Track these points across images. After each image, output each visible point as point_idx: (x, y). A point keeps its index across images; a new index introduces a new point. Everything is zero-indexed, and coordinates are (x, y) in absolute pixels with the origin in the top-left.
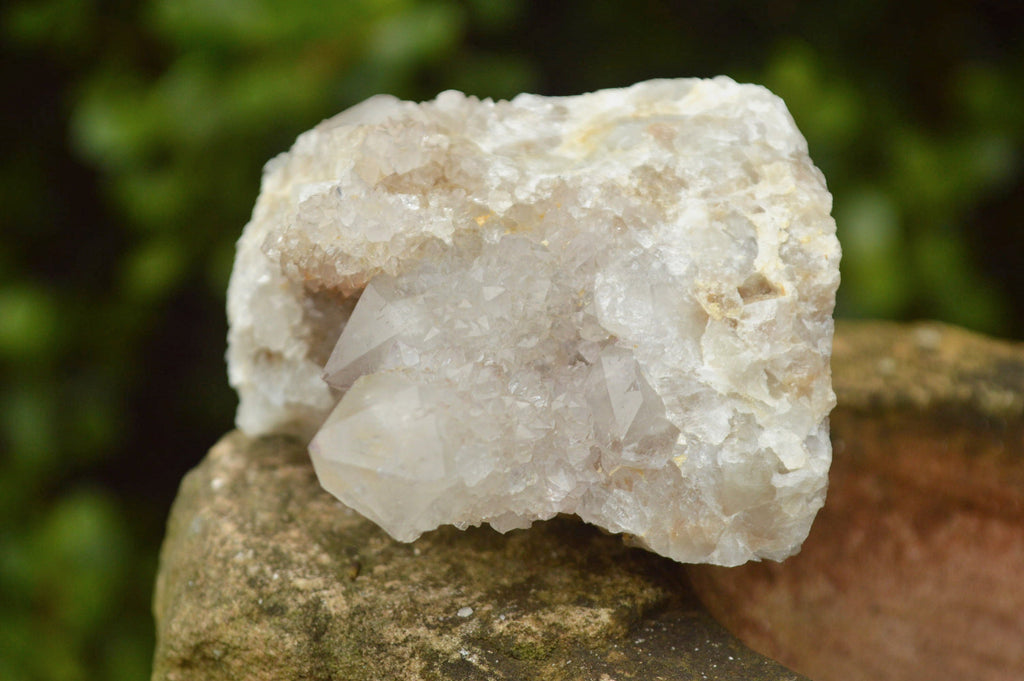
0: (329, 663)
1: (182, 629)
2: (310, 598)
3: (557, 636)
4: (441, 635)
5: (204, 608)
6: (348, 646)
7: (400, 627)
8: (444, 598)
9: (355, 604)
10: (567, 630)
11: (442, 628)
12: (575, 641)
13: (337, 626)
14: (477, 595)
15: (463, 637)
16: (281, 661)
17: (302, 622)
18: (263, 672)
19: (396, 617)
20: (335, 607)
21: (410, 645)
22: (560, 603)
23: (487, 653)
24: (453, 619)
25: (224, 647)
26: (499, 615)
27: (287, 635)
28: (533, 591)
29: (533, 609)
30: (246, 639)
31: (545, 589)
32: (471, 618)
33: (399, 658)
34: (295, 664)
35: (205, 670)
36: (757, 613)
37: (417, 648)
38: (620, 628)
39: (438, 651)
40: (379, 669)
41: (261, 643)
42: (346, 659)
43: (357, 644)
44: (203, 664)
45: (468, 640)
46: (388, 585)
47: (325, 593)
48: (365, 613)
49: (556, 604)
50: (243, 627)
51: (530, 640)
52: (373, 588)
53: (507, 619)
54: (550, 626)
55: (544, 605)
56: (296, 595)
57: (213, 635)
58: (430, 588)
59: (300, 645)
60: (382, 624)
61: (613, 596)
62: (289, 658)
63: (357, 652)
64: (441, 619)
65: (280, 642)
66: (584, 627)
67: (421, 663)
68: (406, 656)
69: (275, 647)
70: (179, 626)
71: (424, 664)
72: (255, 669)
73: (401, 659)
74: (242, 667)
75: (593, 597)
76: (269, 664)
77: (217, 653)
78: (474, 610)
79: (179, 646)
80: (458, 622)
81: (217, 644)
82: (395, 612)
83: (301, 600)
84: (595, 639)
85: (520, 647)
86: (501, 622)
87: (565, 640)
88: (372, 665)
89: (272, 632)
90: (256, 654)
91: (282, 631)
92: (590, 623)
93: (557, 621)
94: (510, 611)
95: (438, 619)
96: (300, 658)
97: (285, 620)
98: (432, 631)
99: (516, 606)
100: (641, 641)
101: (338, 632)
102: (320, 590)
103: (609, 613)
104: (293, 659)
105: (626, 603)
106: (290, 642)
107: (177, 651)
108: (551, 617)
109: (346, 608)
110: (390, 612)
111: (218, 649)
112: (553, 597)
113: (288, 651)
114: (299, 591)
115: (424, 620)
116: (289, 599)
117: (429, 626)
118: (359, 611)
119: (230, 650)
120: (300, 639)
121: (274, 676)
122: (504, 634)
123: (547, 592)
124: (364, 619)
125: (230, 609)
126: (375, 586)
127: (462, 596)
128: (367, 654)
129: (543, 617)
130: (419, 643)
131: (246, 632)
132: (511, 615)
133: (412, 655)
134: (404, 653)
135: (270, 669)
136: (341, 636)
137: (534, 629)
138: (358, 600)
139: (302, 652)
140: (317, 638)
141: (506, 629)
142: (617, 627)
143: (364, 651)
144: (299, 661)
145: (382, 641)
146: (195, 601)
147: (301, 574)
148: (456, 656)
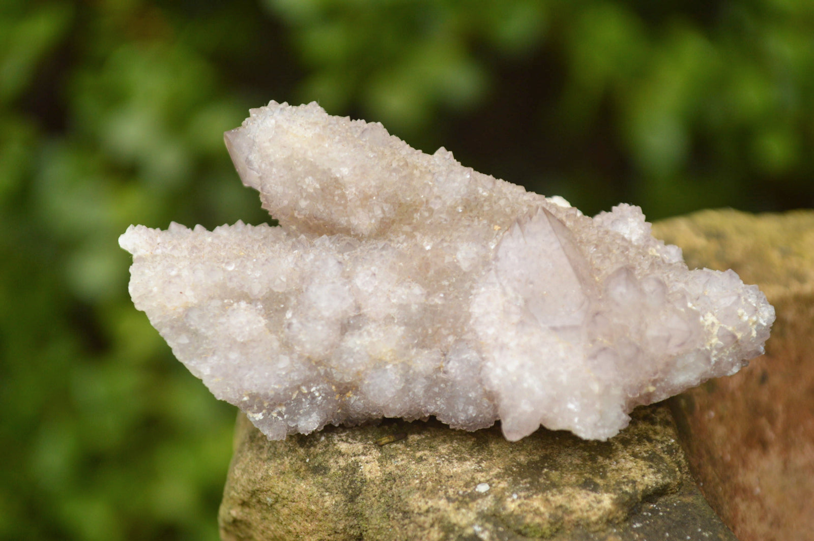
0: (361, 522)
1: (242, 475)
2: (350, 462)
3: (562, 518)
4: (458, 509)
5: (261, 459)
6: (379, 508)
7: (424, 497)
8: (465, 472)
9: (388, 470)
10: (572, 512)
11: (461, 502)
12: (577, 525)
13: (370, 490)
14: (496, 471)
15: (478, 513)
16: (320, 516)
17: (341, 484)
18: (305, 522)
19: (422, 488)
20: (370, 472)
21: (431, 515)
22: (568, 484)
23: (497, 531)
24: (472, 493)
25: (275, 496)
26: (513, 493)
27: (327, 494)
28: (546, 470)
29: (544, 489)
30: (293, 492)
31: (556, 470)
32: (487, 494)
33: (420, 526)
34: (332, 521)
35: (260, 512)
36: (748, 478)
37: (437, 519)
38: (620, 512)
39: (455, 525)
40: (403, 534)
41: (305, 498)
42: (376, 520)
43: (386, 508)
44: (258, 506)
45: (483, 517)
46: (418, 454)
47: (363, 458)
48: (395, 481)
49: (564, 485)
50: (291, 481)
51: (538, 520)
52: (405, 457)
53: (519, 498)
54: (557, 508)
55: (554, 485)
56: (338, 457)
57: (266, 485)
58: (455, 461)
59: (337, 505)
60: (409, 493)
61: (616, 481)
62: (327, 514)
63: (385, 515)
64: (461, 492)
65: (321, 499)
66: (587, 511)
67: (439, 534)
68: (427, 525)
69: (316, 503)
70: (240, 472)
71: (442, 534)
72: (300, 519)
73: (422, 528)
74: (289, 515)
75: (599, 481)
76: (311, 517)
77: (270, 500)
78: (490, 485)
79: (240, 489)
80: (474, 497)
81: (269, 493)
82: (421, 482)
83: (342, 462)
84: (596, 523)
85: (527, 526)
86: (513, 501)
87: (569, 522)
88: (397, 529)
89: (315, 489)
90: (300, 506)
91: (323, 490)
92: (593, 508)
93: (563, 503)
94: (522, 490)
95: (458, 493)
96: (336, 515)
97: (326, 479)
98: (451, 505)
99: (528, 485)
100: (638, 525)
101: (371, 495)
102: (359, 455)
103: (611, 498)
104: (330, 516)
105: (628, 489)
106: (329, 501)
107: (238, 493)
108: (558, 499)
109: (379, 474)
110: (417, 481)
111: (270, 497)
112: (562, 478)
113: (327, 508)
114: (341, 454)
115: (446, 492)
116: (332, 461)
117: (449, 499)
118: (390, 478)
119: (280, 500)
120: (337, 499)
121: (314, 527)
122: (515, 513)
123: (558, 473)
124: (394, 486)
125: (282, 464)
126: (408, 454)
127: (482, 471)
128: (393, 519)
129: (551, 498)
130: (439, 514)
131: (293, 486)
132: (523, 494)
133: (432, 525)
134: (425, 522)
135: (311, 521)
136: (374, 499)
137: (542, 509)
138: (391, 467)
139: (338, 511)
140: (352, 499)
141: (517, 508)
142: (617, 512)
143: (392, 516)
144: (335, 519)
145: (407, 509)
146: (255, 452)
147: (344, 438)
148: (469, 531)
